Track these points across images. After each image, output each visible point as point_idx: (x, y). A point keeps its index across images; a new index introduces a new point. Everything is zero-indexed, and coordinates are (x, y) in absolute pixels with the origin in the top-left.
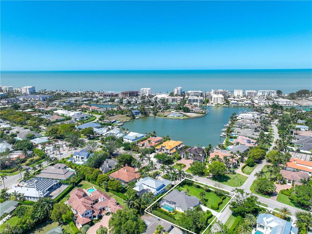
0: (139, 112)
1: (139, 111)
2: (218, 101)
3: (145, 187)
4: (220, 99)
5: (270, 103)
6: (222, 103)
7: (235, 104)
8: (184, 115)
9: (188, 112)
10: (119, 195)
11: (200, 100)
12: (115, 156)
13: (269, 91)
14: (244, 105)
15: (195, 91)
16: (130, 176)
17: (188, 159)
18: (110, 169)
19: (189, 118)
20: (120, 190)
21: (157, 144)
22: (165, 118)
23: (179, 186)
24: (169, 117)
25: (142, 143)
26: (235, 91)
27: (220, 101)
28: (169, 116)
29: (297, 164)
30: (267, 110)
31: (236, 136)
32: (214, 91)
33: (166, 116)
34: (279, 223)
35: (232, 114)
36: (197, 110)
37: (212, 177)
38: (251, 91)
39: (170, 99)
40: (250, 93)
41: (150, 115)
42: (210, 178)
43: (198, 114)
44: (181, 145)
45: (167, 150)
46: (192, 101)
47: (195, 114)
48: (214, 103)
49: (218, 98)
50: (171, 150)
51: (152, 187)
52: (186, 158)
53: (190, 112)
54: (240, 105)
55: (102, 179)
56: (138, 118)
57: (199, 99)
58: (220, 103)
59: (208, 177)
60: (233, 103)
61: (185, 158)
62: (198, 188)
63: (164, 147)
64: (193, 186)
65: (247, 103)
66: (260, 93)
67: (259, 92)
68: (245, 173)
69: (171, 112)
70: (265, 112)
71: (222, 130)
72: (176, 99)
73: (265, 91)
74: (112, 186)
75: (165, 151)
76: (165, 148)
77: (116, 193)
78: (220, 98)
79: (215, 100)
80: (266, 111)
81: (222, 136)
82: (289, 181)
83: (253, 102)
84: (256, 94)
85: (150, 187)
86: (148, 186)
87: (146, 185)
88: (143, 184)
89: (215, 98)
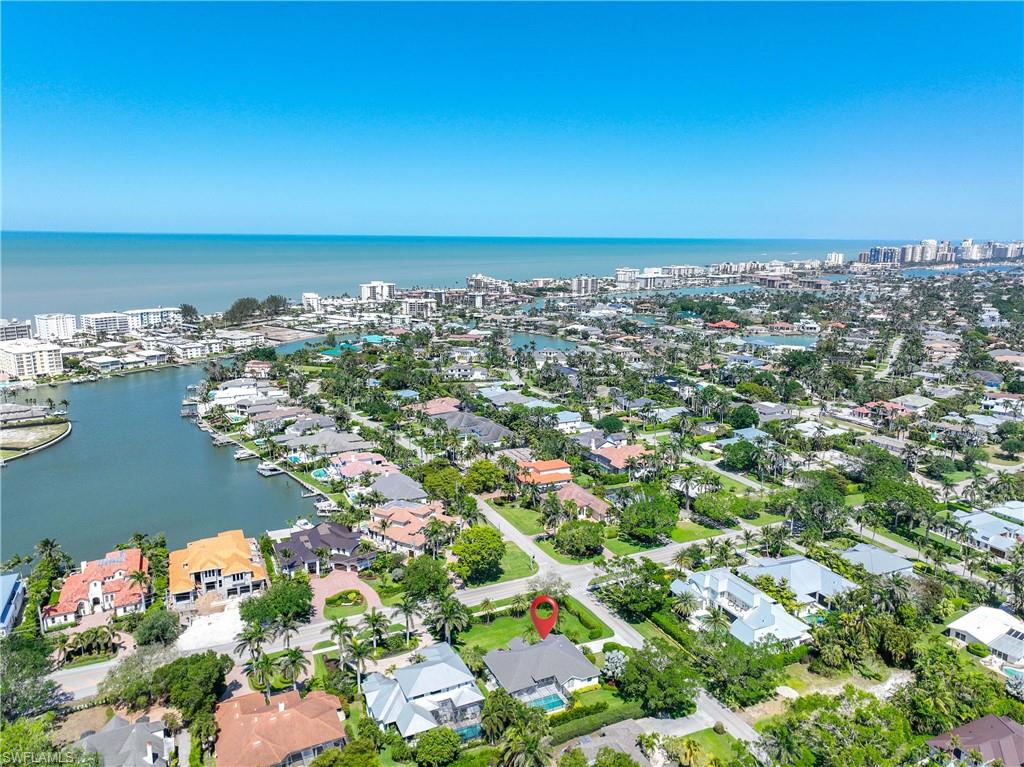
2: (39, 366)
4: (45, 358)
5: (213, 346)
6: (60, 373)
7: (111, 368)
19: (27, 454)
27: (47, 365)
29: (542, 474)
30: (257, 369)
36: (20, 415)
42: (466, 585)
45: (238, 576)
48: (21, 378)
49: (37, 355)
52: (321, 570)
54: (130, 367)
58: (47, 370)
59: (454, 585)
60: (105, 365)
61: (318, 572)
63: (212, 573)
65: (153, 357)
67: (131, 317)
71: (236, 456)
73: (146, 311)
75: (228, 585)
78: (45, 354)
79: (25, 364)
80: (252, 371)
81: (269, 473)
82: (582, 508)
83: (171, 351)
84: (124, 323)
85: (448, 689)
86: (439, 691)
87: (427, 694)
88: (415, 698)
89: (24, 356)
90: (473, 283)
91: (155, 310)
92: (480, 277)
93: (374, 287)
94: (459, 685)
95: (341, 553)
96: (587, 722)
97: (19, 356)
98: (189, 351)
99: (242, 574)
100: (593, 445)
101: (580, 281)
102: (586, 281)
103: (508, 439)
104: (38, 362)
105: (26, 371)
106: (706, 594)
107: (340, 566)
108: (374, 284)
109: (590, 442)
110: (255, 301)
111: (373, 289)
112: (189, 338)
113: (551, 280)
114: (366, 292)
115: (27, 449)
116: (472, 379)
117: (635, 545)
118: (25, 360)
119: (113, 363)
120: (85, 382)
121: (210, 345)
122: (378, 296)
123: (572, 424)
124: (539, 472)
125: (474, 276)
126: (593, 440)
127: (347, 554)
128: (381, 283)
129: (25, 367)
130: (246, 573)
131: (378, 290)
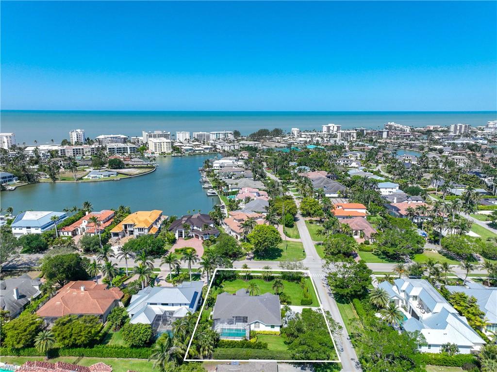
0: (11, 177)
1: (12, 175)
2: (162, 148)
3: (158, 310)
4: (165, 145)
5: (236, 146)
6: (170, 152)
7: (189, 151)
8: (118, 173)
9: (121, 168)
10: (99, 352)
11: (130, 148)
12: (11, 271)
13: (224, 132)
14: (202, 152)
15: (112, 136)
16: (101, 298)
17: (190, 237)
18: (23, 302)
19: (130, 177)
20: (98, 338)
21: (108, 224)
22: (80, 181)
23: (214, 287)
24: (87, 179)
25: (71, 228)
26: (177, 134)
27: (165, 148)
28: (86, 177)
29: (345, 210)
30: (244, 155)
31: (234, 190)
32: (147, 134)
33: (81, 179)
34: (421, 286)
35: (204, 162)
36: (138, 163)
37: (255, 256)
38: (201, 133)
39: (69, 150)
40: (201, 136)
41: (40, 181)
42: (253, 258)
43: (142, 169)
44: (161, 217)
45: (141, 229)
46: (116, 150)
47: (136, 169)
48: (155, 153)
49: (162, 144)
50: (149, 229)
51: (177, 305)
52: (185, 237)
53: (124, 168)
54: (197, 152)
55: (25, 330)
56: (13, 188)
57: (128, 147)
58: (165, 151)
59: (247, 257)
60: (187, 150)
61: (183, 237)
62: (249, 279)
63: (131, 225)
64: (237, 279)
65: (207, 149)
66: (214, 135)
67: (212, 135)
68: (292, 238)
69: (86, 171)
70: (241, 158)
71: (203, 186)
72: (82, 149)
74: (71, 336)
75: (136, 233)
76: (135, 227)
77: (88, 350)
78: (165, 143)
79: (157, 147)
80: (241, 155)
81: (210, 194)
82: (356, 232)
83: (215, 146)
84: (208, 137)
85: (173, 305)
86: (167, 304)
87: (159, 304)
88: (151, 304)
89: (157, 144)
90: (388, 127)
91: (223, 132)
92: (392, 123)
93: (329, 127)
94: (181, 305)
95: (198, 229)
96: (244, 352)
97: (155, 144)
98: (224, 147)
99: (143, 229)
100: (395, 201)
101: (456, 127)
102: (461, 127)
103: (342, 192)
104: (162, 147)
105: (158, 150)
106: (402, 295)
107: (197, 236)
108: (330, 125)
109: (394, 199)
110: (267, 130)
111: (328, 128)
112: (227, 142)
113: (439, 126)
114: (325, 129)
115: (131, 175)
116: (350, 166)
117: (382, 258)
118: (157, 145)
119: (190, 149)
120: (177, 156)
121: (234, 145)
122: (331, 131)
123: (390, 190)
124: (343, 209)
125: (389, 123)
126: (396, 198)
127: (200, 230)
128: (334, 125)
129: (157, 149)
130: (145, 229)
131: (331, 128)
